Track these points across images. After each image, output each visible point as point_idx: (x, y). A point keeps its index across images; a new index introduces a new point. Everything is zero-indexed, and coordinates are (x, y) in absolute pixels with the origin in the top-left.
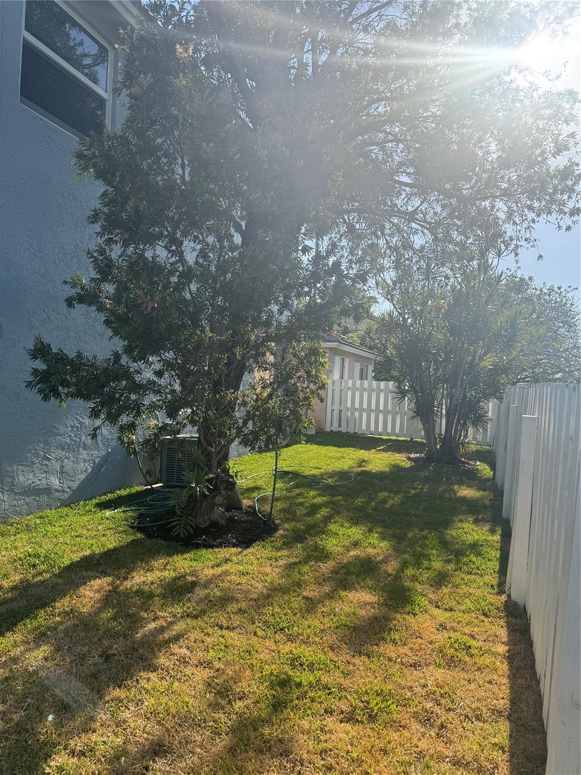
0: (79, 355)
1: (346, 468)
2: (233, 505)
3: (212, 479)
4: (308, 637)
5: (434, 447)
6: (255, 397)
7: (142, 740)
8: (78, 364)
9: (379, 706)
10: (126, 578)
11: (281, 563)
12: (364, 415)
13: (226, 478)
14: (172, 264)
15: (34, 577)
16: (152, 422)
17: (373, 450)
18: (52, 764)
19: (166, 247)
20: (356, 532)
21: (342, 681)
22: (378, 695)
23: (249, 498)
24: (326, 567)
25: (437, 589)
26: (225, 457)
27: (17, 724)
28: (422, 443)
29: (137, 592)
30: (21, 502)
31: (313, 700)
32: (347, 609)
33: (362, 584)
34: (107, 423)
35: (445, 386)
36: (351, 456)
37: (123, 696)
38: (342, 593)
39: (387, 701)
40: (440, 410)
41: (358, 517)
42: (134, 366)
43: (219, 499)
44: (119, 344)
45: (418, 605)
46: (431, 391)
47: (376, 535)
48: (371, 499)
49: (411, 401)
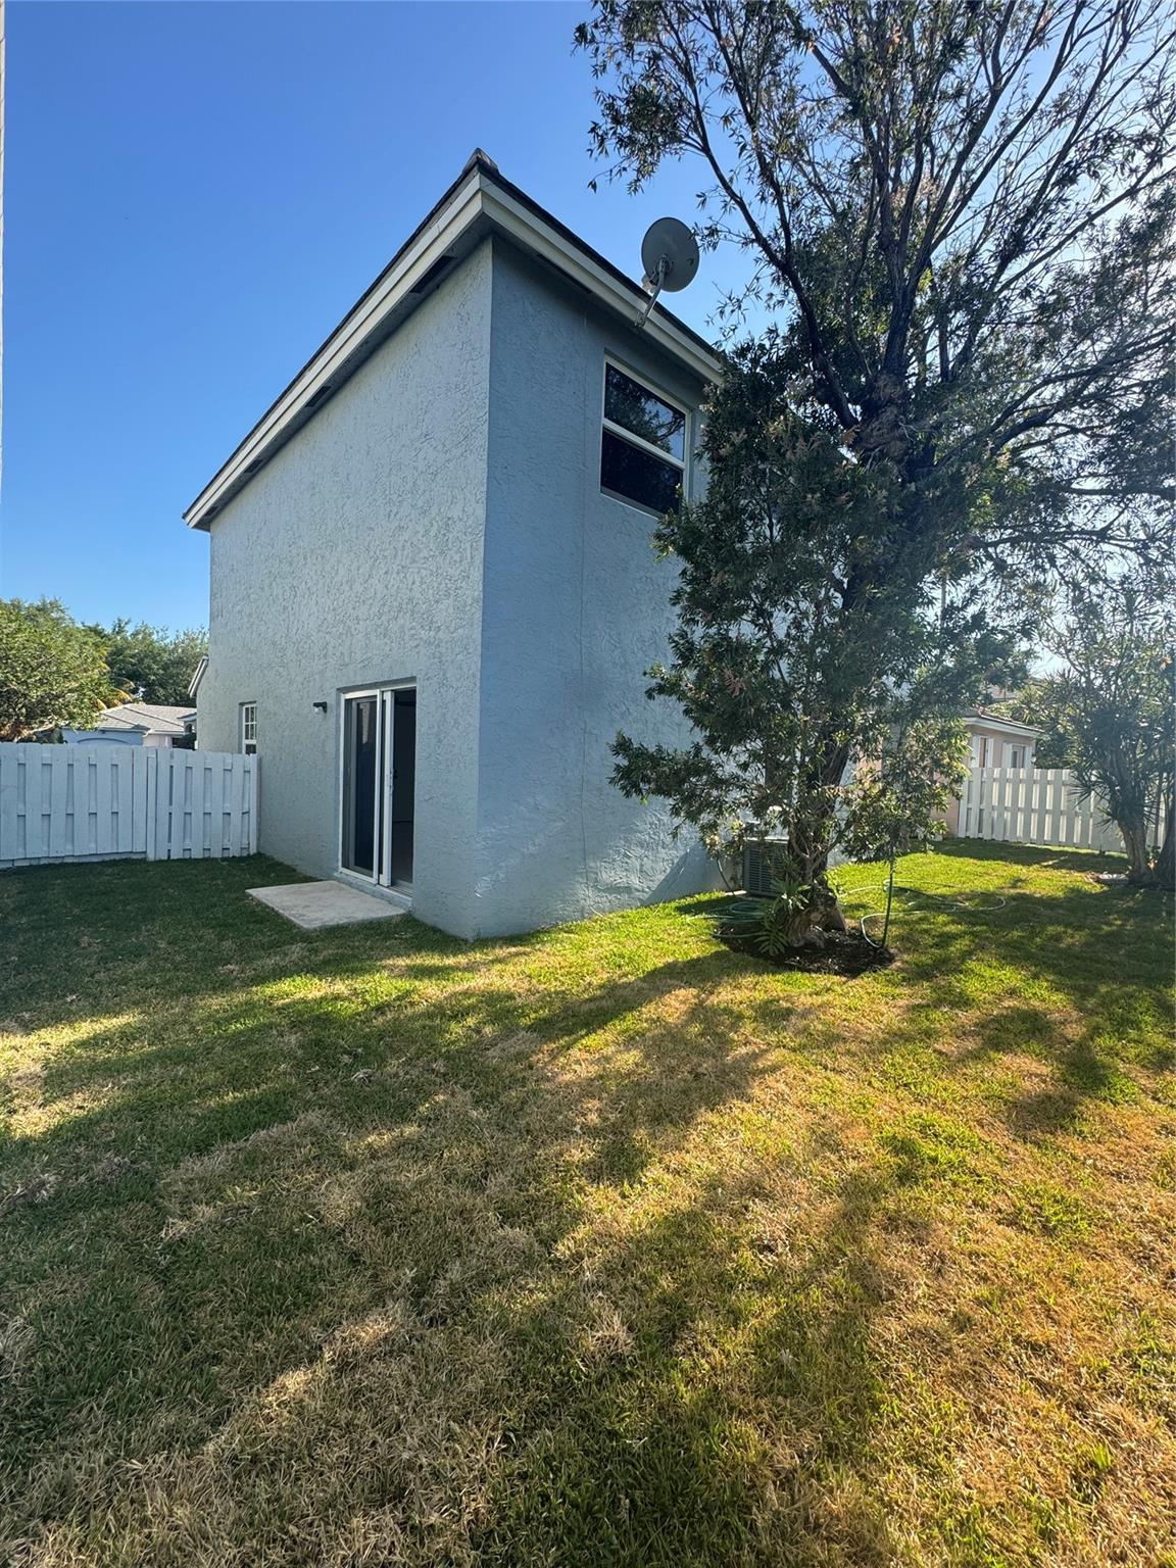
0: (659, 749)
1: (992, 888)
2: (833, 923)
3: (807, 891)
4: (944, 1102)
5: (1143, 865)
6: (861, 794)
7: (739, 1176)
8: (656, 759)
9: (1059, 1217)
10: (712, 993)
11: (901, 1003)
12: (1020, 817)
13: (823, 892)
14: (759, 640)
15: (620, 977)
16: (736, 821)
17: (1036, 866)
18: (648, 1174)
19: (752, 622)
20: (1010, 976)
21: (998, 1169)
22: (1057, 1202)
23: (853, 918)
24: (967, 1017)
25: (1156, 1073)
26: (823, 866)
27: (613, 1125)
28: (1121, 859)
29: (725, 1009)
30: (606, 899)
31: (955, 1184)
32: (1000, 1074)
33: (1024, 1046)
34: (687, 821)
35: (1165, 775)
36: (1000, 873)
37: (716, 1121)
38: (992, 1054)
39: (1073, 1214)
40: (1154, 811)
41: (1014, 955)
42: (715, 759)
43: (816, 916)
44: (700, 736)
45: (1122, 1091)
46: (1138, 784)
47: (1045, 984)
48: (1033, 935)
49: (1102, 798)
